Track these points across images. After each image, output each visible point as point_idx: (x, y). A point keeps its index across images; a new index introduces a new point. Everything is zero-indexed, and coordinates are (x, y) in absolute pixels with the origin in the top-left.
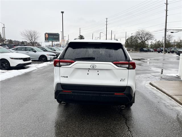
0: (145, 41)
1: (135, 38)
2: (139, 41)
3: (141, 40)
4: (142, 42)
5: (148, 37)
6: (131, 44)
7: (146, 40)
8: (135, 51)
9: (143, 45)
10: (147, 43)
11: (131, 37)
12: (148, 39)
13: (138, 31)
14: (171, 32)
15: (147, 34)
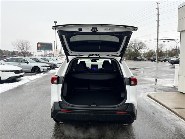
2: (133, 50)
3: (135, 49)
4: (135, 51)
5: (141, 46)
7: (139, 49)
8: (128, 60)
9: (137, 53)
10: (140, 52)
12: (140, 48)
13: (131, 40)
14: (163, 42)
15: (140, 43)
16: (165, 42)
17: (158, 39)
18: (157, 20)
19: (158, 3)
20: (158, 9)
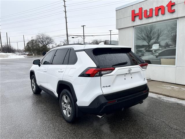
0: (46, 45)
1: (36, 42)
2: (41, 45)
3: (43, 44)
4: (44, 45)
5: (48, 41)
6: (33, 48)
7: (48, 44)
8: (38, 55)
9: (45, 48)
10: (48, 47)
11: (32, 40)
12: (48, 43)
13: (38, 35)
14: (72, 38)
15: (47, 38)
16: (74, 38)
17: (67, 35)
18: (65, 17)
19: (64, 1)
20: (65, 7)
